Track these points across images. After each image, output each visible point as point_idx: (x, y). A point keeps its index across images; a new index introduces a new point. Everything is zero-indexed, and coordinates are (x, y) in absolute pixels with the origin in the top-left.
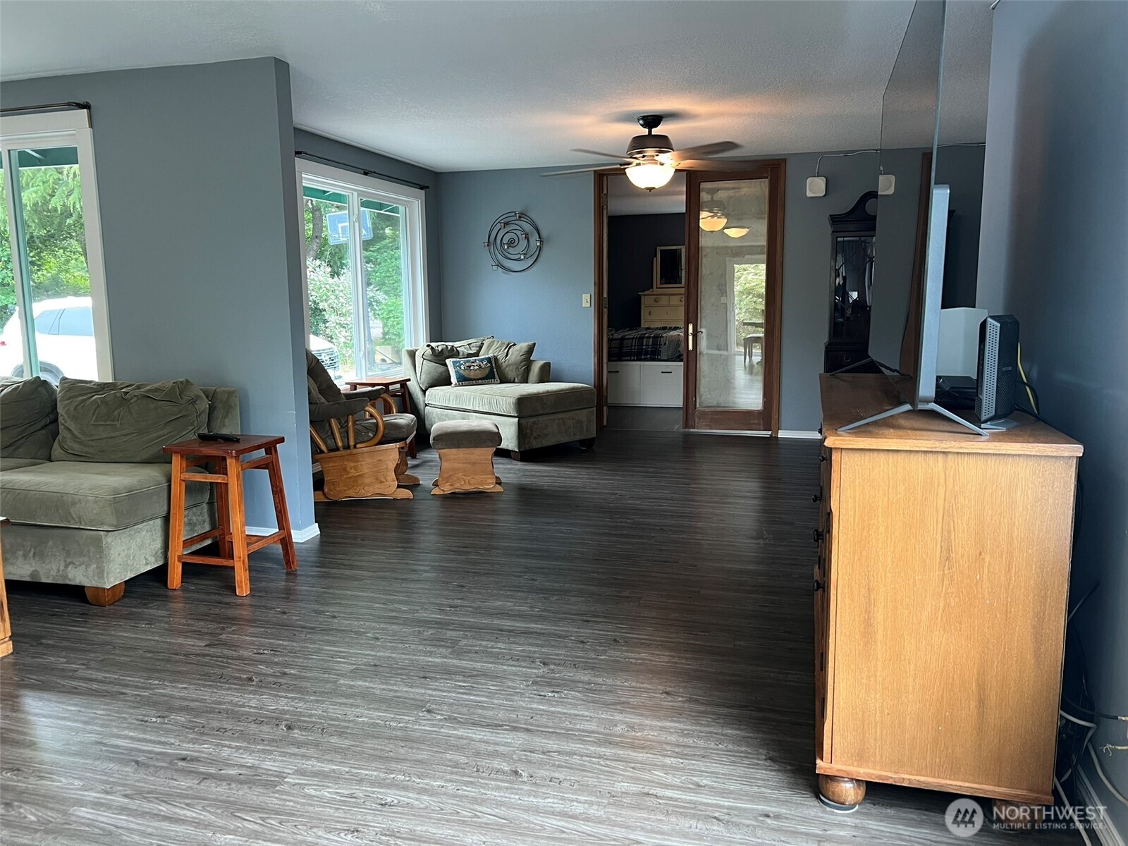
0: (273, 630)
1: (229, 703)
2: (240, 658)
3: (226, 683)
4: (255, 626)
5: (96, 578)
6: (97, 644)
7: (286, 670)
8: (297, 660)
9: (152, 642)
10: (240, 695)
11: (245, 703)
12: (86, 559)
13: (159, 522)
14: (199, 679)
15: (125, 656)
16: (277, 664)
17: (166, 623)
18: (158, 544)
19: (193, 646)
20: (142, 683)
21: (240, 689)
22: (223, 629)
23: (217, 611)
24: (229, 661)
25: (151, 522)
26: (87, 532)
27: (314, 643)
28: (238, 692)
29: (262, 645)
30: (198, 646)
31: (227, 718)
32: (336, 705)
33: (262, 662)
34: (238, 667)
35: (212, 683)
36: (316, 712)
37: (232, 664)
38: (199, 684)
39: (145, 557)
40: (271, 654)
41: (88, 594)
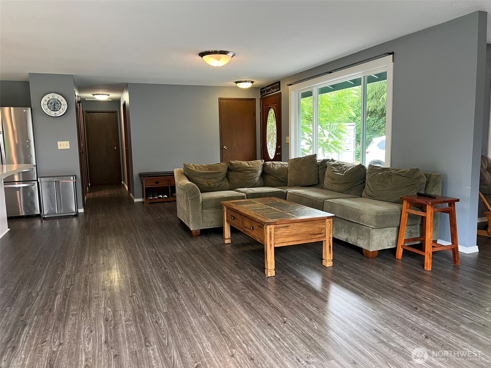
0: (436, 290)
1: (403, 315)
2: (416, 297)
3: (405, 306)
4: (428, 286)
5: (367, 246)
6: (361, 272)
7: (435, 310)
8: (442, 308)
9: (381, 278)
10: (409, 313)
11: (410, 317)
12: (364, 237)
13: (395, 229)
14: (394, 300)
15: (369, 280)
16: (432, 306)
17: (390, 272)
18: (394, 238)
19: (397, 285)
20: (371, 293)
21: (410, 311)
22: (413, 282)
23: (413, 274)
24: (410, 297)
25: (392, 228)
26: (365, 227)
27: (455, 303)
28: (409, 312)
29: (428, 295)
30: (399, 286)
31: (400, 321)
32: (454, 336)
33: (425, 303)
34: (413, 301)
35: (399, 304)
36: (443, 336)
37: (410, 298)
38: (393, 302)
39: (388, 243)
40: (430, 300)
41: (364, 252)
